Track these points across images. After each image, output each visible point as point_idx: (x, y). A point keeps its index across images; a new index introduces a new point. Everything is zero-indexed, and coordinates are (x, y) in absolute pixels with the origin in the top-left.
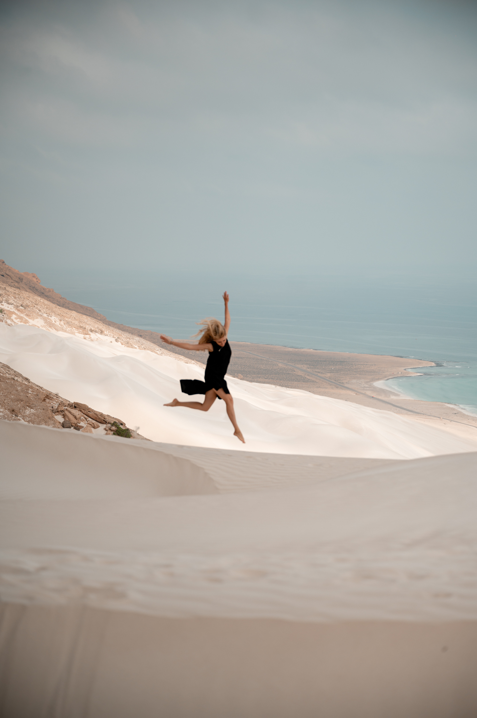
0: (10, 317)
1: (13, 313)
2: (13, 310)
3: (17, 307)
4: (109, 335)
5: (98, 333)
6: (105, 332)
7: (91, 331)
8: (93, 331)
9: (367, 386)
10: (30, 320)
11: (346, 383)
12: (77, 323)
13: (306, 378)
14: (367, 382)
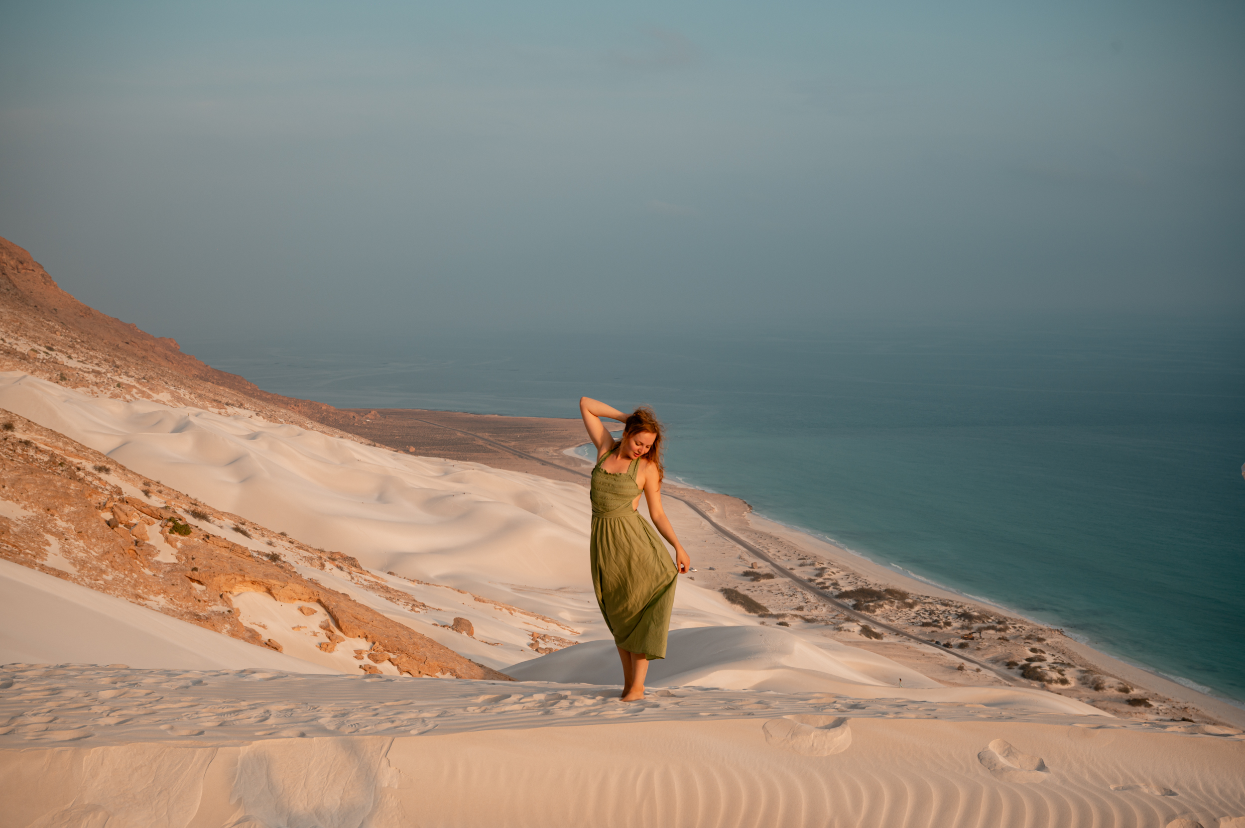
0: (131, 391)
1: (134, 387)
2: (134, 383)
3: (138, 380)
4: (250, 408)
5: (236, 407)
6: (246, 405)
7: (227, 404)
8: (230, 404)
9: (555, 454)
10: (153, 395)
11: (532, 452)
12: (211, 395)
13: (487, 448)
14: (556, 450)
